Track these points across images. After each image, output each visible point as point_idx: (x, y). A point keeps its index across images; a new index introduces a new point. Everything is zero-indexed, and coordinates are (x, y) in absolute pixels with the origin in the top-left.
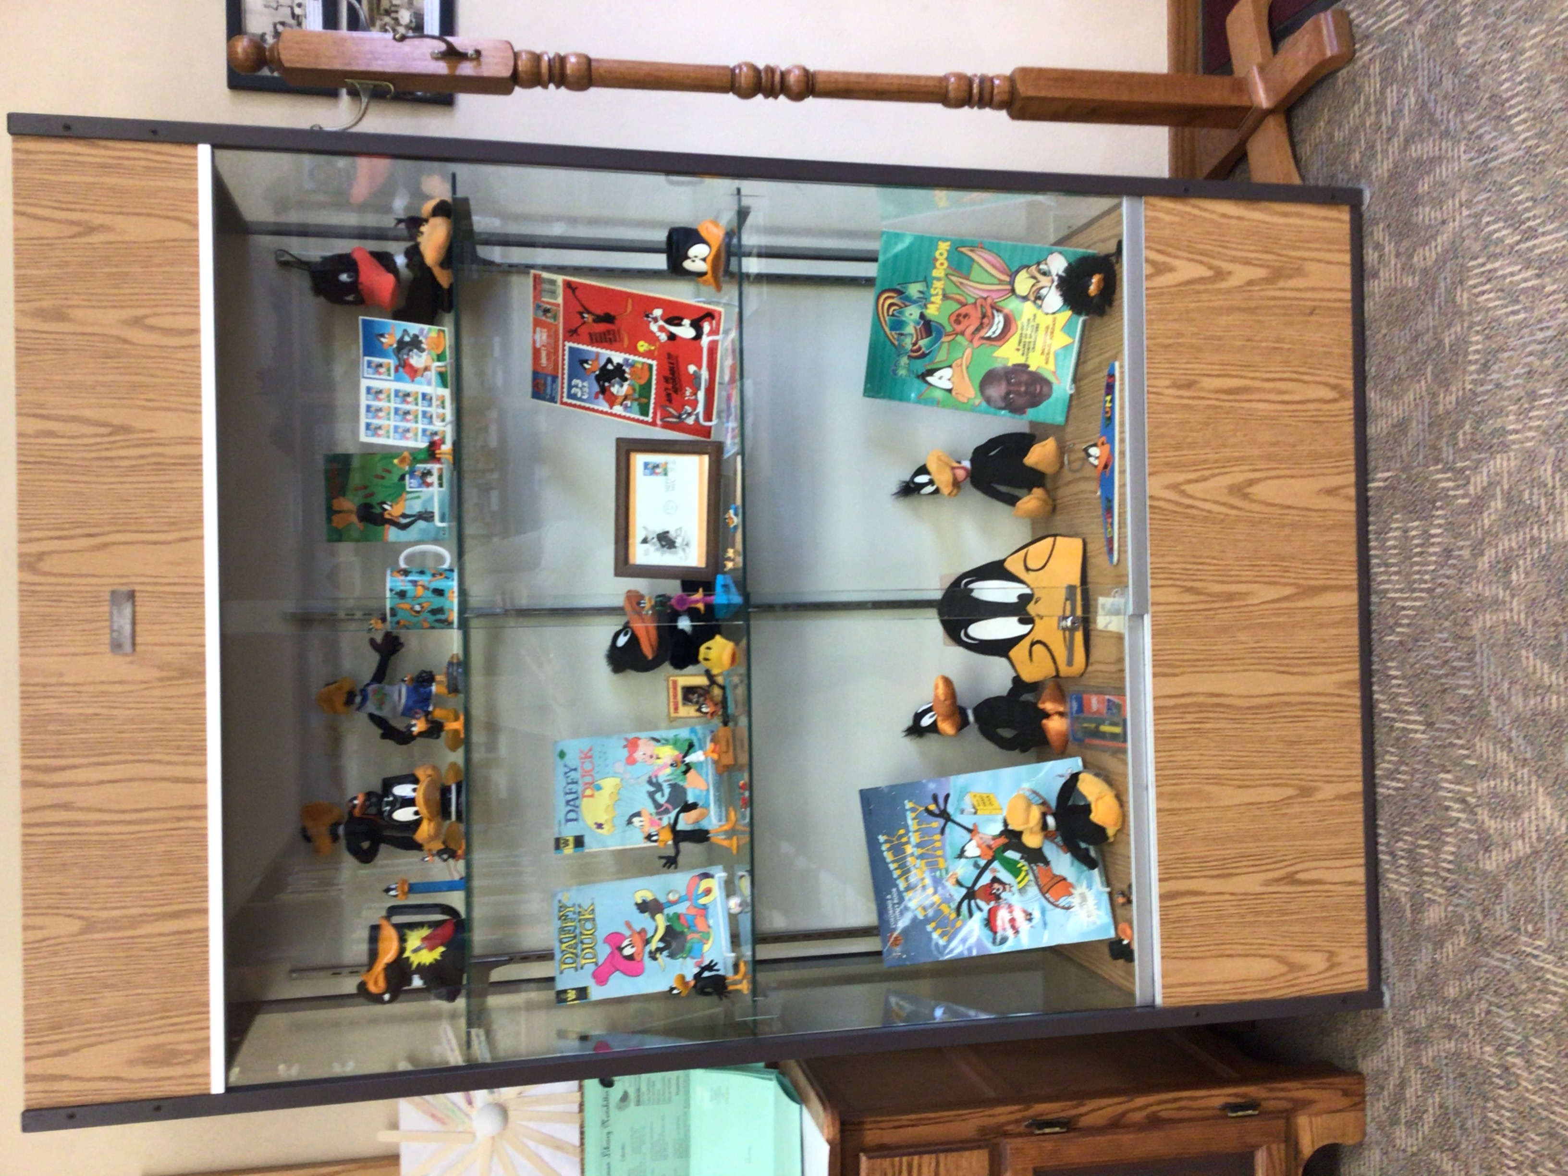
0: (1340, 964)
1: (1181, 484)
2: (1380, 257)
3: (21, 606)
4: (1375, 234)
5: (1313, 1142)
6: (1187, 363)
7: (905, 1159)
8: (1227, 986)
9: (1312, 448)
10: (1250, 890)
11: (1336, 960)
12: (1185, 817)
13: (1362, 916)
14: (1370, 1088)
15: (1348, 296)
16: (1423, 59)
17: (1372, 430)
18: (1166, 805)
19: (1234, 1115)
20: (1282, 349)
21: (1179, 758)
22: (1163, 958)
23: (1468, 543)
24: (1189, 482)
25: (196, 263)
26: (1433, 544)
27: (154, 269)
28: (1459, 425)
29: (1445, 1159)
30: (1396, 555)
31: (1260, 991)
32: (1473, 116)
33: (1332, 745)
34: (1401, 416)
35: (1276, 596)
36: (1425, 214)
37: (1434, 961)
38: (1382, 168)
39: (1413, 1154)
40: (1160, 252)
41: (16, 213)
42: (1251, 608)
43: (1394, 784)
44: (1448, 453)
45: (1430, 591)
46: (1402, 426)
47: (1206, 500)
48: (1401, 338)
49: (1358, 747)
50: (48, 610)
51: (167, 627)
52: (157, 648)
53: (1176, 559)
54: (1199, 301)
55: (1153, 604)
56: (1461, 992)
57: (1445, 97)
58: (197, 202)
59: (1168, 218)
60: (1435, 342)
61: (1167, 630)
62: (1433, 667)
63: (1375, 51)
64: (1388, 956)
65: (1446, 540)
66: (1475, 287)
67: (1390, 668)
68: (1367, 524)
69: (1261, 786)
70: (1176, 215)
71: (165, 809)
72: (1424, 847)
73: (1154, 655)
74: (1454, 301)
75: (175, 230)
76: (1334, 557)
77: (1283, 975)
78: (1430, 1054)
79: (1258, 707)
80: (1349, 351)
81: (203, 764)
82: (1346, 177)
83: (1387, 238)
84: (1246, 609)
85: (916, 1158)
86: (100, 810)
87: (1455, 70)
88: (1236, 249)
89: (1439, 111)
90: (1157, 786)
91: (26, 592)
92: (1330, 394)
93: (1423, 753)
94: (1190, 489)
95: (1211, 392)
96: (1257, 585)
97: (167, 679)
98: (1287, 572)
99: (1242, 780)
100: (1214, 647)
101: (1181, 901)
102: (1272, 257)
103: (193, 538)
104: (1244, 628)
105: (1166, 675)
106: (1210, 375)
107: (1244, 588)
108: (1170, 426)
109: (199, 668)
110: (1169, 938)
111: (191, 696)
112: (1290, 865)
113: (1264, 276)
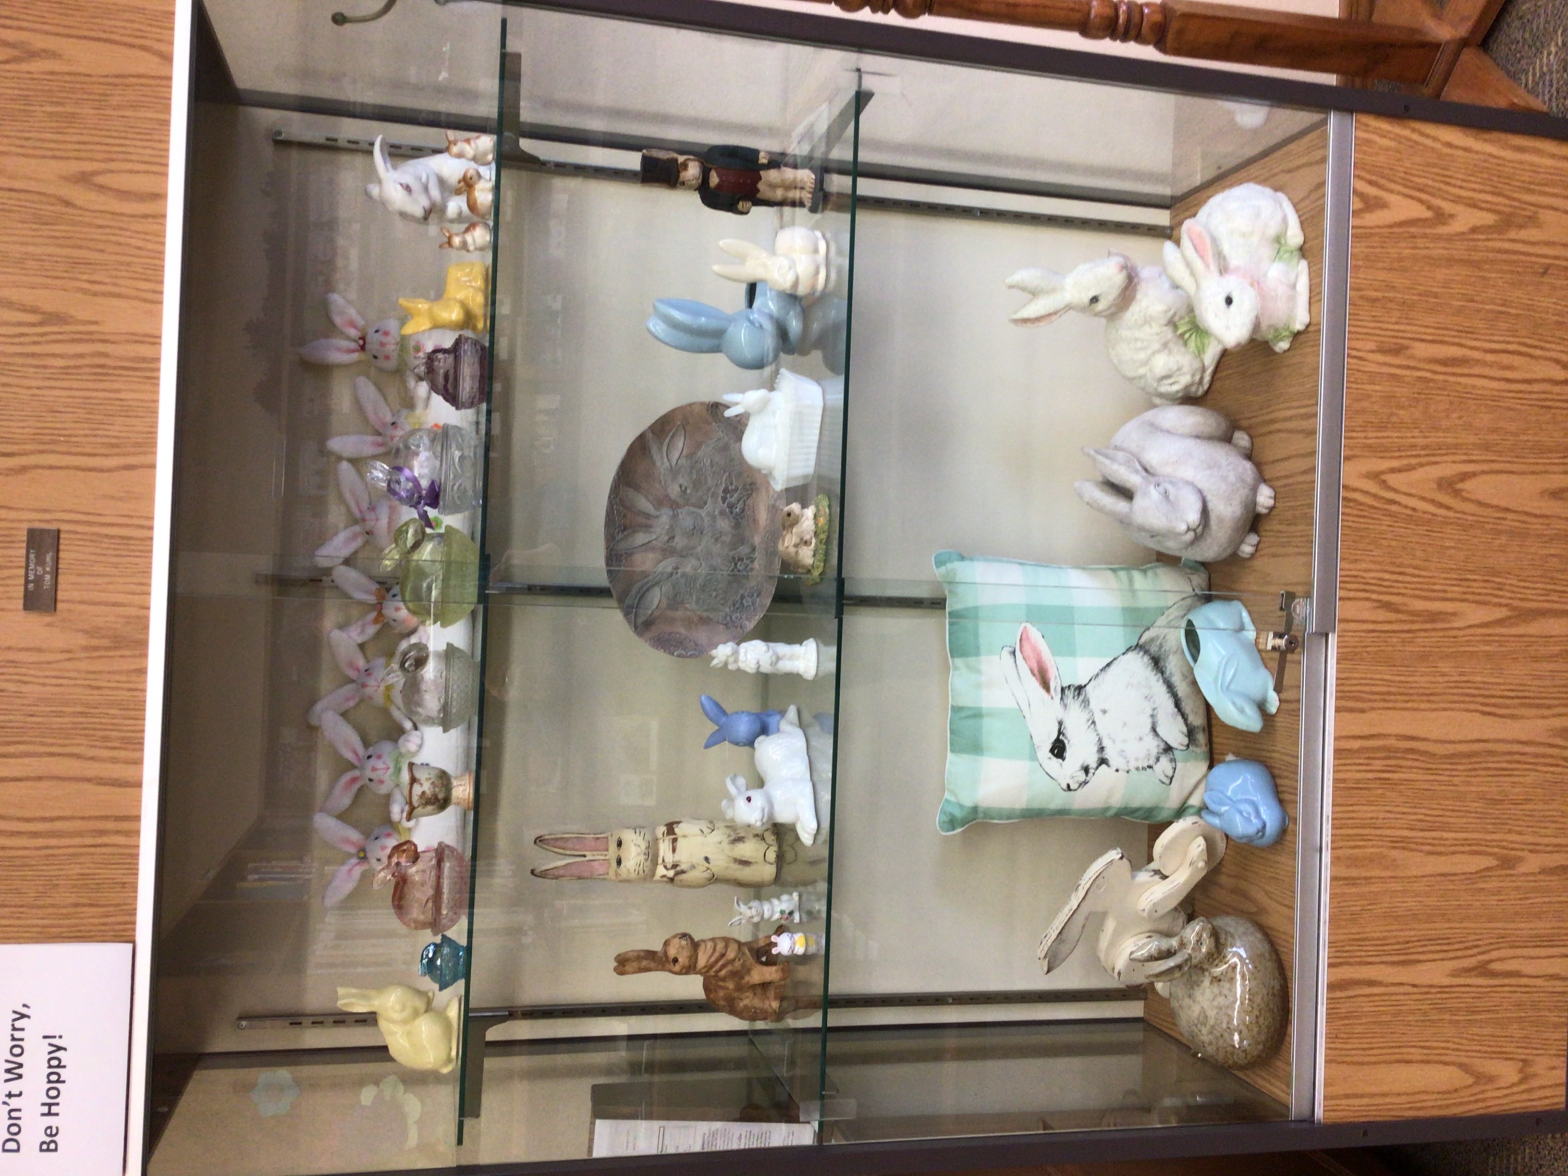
0: (1535, 1075)
1: (1383, 472)
6: (1396, 323)
8: (1403, 1099)
9: (1537, 439)
10: (1435, 982)
11: (1531, 1070)
12: (1367, 889)
18: (1344, 872)
20: (1509, 314)
21: (1360, 815)
22: (1326, 1062)
24: (1393, 470)
25: (167, 108)
27: (112, 113)
31: (1440, 1107)
33: (1540, 806)
35: (1486, 620)
40: (1371, 183)
42: (1455, 633)
47: (1410, 495)
51: (99, 580)
52: (84, 607)
53: (1372, 566)
54: (1414, 248)
55: (1340, 621)
58: (172, 29)
59: (1385, 142)
61: (1356, 654)
69: (1454, 853)
70: (1390, 138)
71: (83, 818)
73: (1337, 685)
75: (142, 63)
76: (1555, 575)
77: (1470, 1086)
79: (1458, 756)
81: (138, 762)
84: (1451, 633)
88: (1461, 187)
90: (1332, 849)
94: (1393, 480)
95: (1420, 360)
96: (1464, 604)
97: (96, 648)
98: (1500, 589)
99: (1433, 845)
100: (1410, 679)
101: (1351, 993)
102: (1500, 200)
103: (142, 466)
104: (1448, 656)
105: (1351, 710)
106: (1422, 340)
107: (1449, 607)
108: (1373, 399)
109: (141, 637)
110: (1336, 1037)
111: (129, 672)
112: (1483, 953)
113: (1491, 222)
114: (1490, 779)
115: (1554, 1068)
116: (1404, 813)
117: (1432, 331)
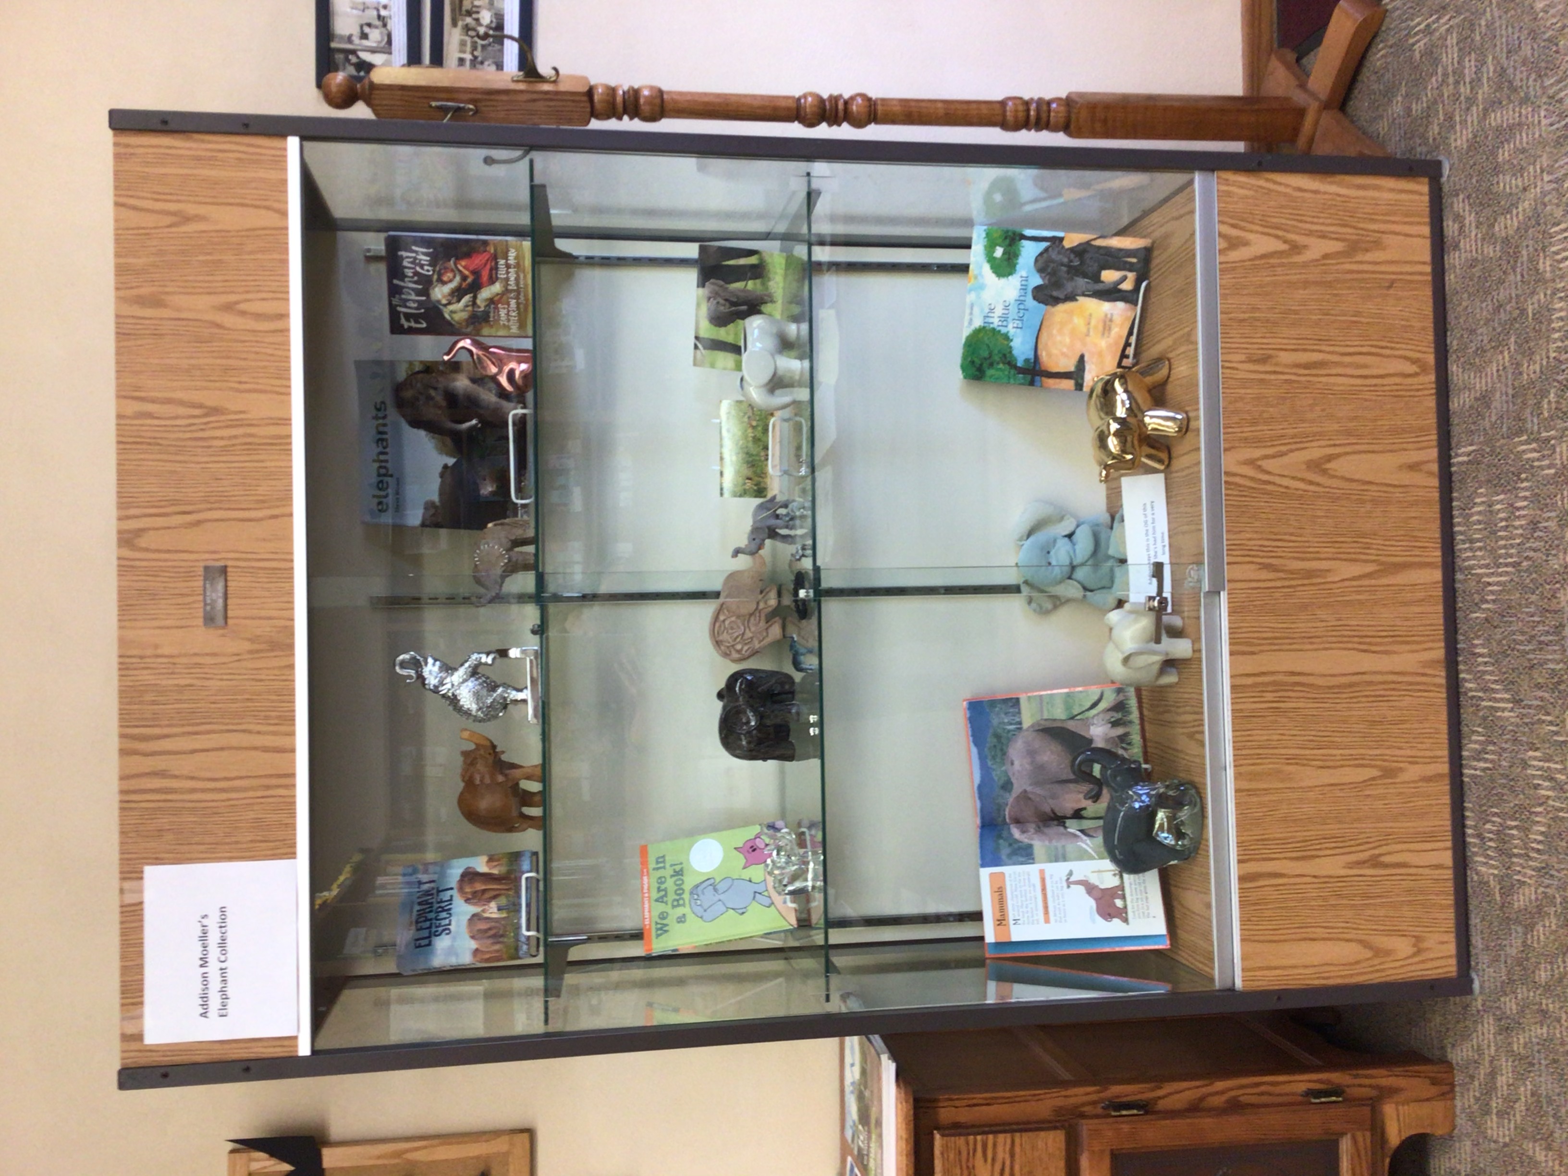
1: (1258, 459)
2: (1461, 228)
3: (119, 581)
4: (1455, 206)
5: (1400, 1131)
6: (1263, 337)
7: (979, 1138)
8: (1309, 971)
9: (1392, 423)
10: (1333, 873)
11: (1425, 945)
12: (1267, 798)
13: (1450, 900)
14: (1459, 1078)
15: (1428, 269)
16: (1501, 26)
17: (1455, 404)
18: (1246, 785)
19: (1317, 1101)
20: (1360, 322)
21: (1257, 738)
22: (1243, 940)
23: (1553, 514)
24: (1266, 457)
25: (285, 250)
26: (1518, 517)
27: (247, 257)
28: (1544, 393)
29: (1537, 1149)
30: (1480, 530)
31: (1342, 976)
32: (1552, 81)
33: (1416, 726)
34: (1484, 388)
35: (1356, 574)
36: (1507, 183)
37: (1524, 943)
38: (1460, 139)
39: (1506, 1145)
40: (1234, 226)
41: (117, 204)
43: (1482, 765)
44: (1532, 424)
45: (1514, 565)
46: (1485, 399)
47: (1283, 476)
48: (1482, 309)
49: (1444, 728)
50: (144, 584)
51: (257, 601)
52: (248, 622)
53: (1255, 536)
54: (1274, 275)
55: (1230, 581)
56: (1552, 975)
57: (1524, 63)
58: (286, 192)
59: (1240, 192)
60: (1518, 312)
61: (1243, 607)
62: (1521, 643)
63: (1451, 23)
64: (1477, 941)
65: (1532, 512)
66: (1557, 253)
67: (1476, 646)
68: (1451, 500)
69: (1342, 766)
70: (1249, 189)
71: (254, 777)
72: (1512, 828)
73: (1230, 633)
74: (1537, 270)
75: (266, 219)
76: (1415, 533)
77: (1368, 959)
78: (1522, 1041)
79: (1339, 687)
80: (1429, 324)
81: (292, 734)
82: (1424, 149)
83: (1467, 208)
84: (1327, 586)
85: (991, 1137)
86: (192, 778)
87: (1534, 35)
88: (1312, 223)
89: (1518, 78)
90: (1235, 766)
91: (125, 568)
92: (1413, 369)
93: (1512, 731)
94: (1266, 464)
95: (1286, 366)
96: (1338, 562)
97: (258, 651)
98: (1369, 548)
99: (1324, 761)
100: (1292, 626)
101: (1259, 883)
102: (1349, 230)
103: (283, 516)
104: (1325, 606)
105: (1244, 653)
106: (1286, 350)
107: (1324, 565)
108: (1246, 401)
109: (288, 641)
110: (1249, 921)
111: (280, 668)
112: (1374, 848)
113: (1341, 249)
114: (1368, 704)
115: (1443, 943)
116: (1296, 735)
117: (1294, 341)
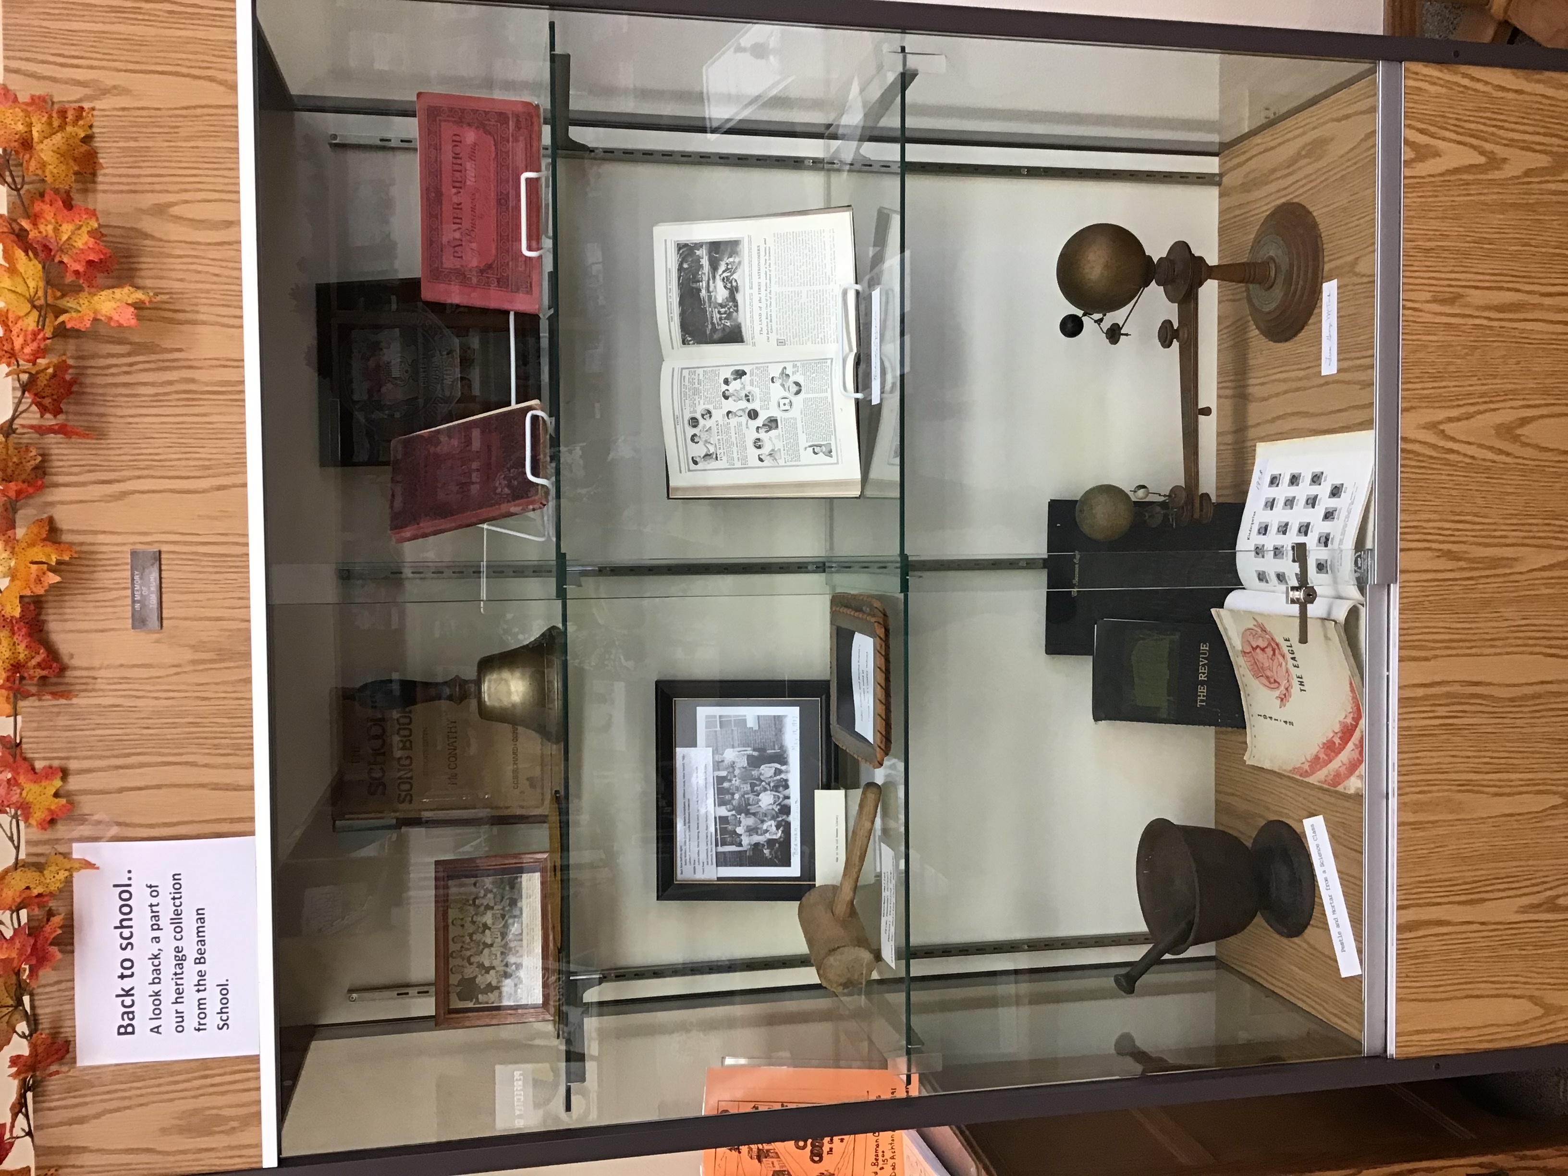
1: (1442, 422)
6: (1454, 272)
8: (1471, 1033)
10: (1504, 919)
12: (1434, 833)
18: (1411, 818)
21: (1427, 761)
22: (1398, 1000)
24: (1450, 420)
25: (235, 137)
27: (182, 144)
31: (1509, 1039)
35: (1548, 563)
40: (1422, 131)
42: (1516, 577)
47: (1469, 443)
51: (201, 597)
52: (188, 623)
53: (1434, 516)
54: (1468, 195)
55: (1402, 571)
58: (234, 58)
59: (1433, 89)
61: (1418, 603)
69: (1521, 793)
70: (1442, 86)
71: (201, 821)
73: (1400, 635)
75: (208, 94)
77: (1539, 1017)
79: (1521, 698)
81: (251, 766)
84: (1512, 578)
88: (1513, 130)
90: (1399, 795)
94: (1449, 428)
95: (1478, 308)
96: (1526, 549)
97: (203, 662)
98: (1561, 532)
99: (1500, 787)
100: (1473, 625)
101: (1421, 933)
102: (1554, 141)
103: (234, 486)
104: (1510, 602)
105: (1414, 659)
106: (1476, 288)
107: (1511, 552)
108: (1430, 350)
109: (242, 649)
110: (1407, 977)
111: (236, 682)
112: (1551, 889)
113: (1546, 165)
114: (1554, 719)
116: (1469, 757)
117: (1487, 278)
